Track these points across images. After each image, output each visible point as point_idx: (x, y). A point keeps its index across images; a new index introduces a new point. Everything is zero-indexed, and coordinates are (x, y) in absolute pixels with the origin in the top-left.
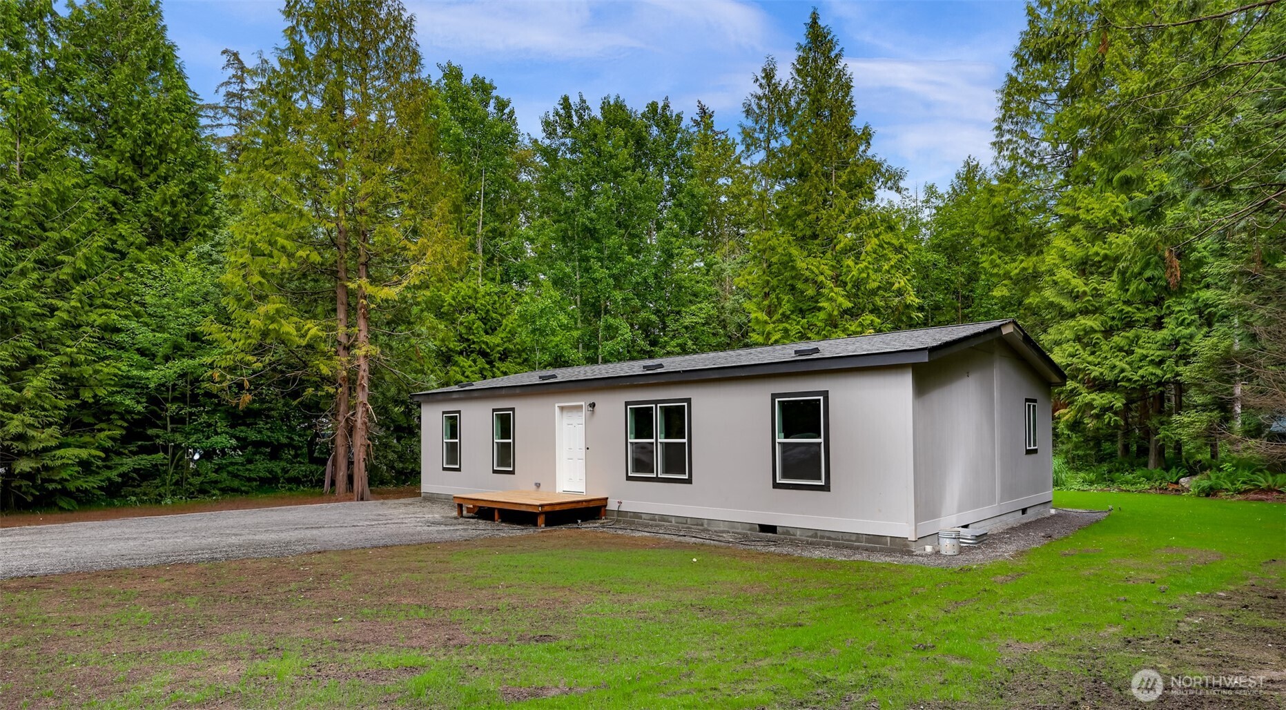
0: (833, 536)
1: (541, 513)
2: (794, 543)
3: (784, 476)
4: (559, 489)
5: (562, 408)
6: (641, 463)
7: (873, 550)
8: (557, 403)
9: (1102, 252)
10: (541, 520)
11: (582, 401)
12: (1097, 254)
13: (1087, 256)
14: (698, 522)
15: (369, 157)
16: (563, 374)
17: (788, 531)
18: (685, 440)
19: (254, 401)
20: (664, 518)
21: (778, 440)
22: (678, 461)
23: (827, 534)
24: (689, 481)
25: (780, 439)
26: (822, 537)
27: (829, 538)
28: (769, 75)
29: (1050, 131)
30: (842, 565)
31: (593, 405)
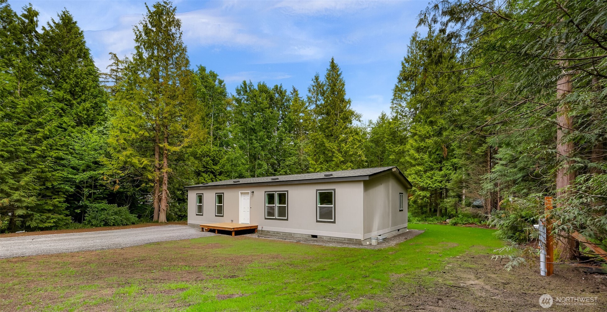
0: (336, 239)
1: (233, 231)
2: (323, 241)
3: (320, 218)
4: (240, 222)
5: (242, 193)
6: (270, 213)
7: (350, 244)
8: (239, 192)
9: (424, 145)
10: (233, 233)
11: (249, 191)
12: (422, 146)
13: (419, 146)
14: (290, 234)
15: (168, 97)
16: (242, 181)
17: (321, 237)
18: (286, 205)
19: (121, 188)
20: (278, 233)
21: (318, 206)
22: (283, 213)
23: (334, 238)
24: (287, 220)
25: (319, 205)
26: (333, 239)
27: (335, 239)
28: (317, 79)
29: (408, 104)
30: (339, 249)
31: (253, 192)
